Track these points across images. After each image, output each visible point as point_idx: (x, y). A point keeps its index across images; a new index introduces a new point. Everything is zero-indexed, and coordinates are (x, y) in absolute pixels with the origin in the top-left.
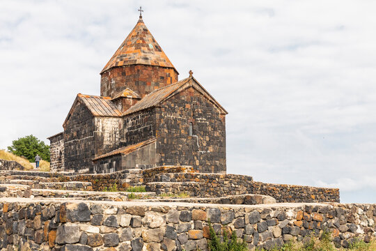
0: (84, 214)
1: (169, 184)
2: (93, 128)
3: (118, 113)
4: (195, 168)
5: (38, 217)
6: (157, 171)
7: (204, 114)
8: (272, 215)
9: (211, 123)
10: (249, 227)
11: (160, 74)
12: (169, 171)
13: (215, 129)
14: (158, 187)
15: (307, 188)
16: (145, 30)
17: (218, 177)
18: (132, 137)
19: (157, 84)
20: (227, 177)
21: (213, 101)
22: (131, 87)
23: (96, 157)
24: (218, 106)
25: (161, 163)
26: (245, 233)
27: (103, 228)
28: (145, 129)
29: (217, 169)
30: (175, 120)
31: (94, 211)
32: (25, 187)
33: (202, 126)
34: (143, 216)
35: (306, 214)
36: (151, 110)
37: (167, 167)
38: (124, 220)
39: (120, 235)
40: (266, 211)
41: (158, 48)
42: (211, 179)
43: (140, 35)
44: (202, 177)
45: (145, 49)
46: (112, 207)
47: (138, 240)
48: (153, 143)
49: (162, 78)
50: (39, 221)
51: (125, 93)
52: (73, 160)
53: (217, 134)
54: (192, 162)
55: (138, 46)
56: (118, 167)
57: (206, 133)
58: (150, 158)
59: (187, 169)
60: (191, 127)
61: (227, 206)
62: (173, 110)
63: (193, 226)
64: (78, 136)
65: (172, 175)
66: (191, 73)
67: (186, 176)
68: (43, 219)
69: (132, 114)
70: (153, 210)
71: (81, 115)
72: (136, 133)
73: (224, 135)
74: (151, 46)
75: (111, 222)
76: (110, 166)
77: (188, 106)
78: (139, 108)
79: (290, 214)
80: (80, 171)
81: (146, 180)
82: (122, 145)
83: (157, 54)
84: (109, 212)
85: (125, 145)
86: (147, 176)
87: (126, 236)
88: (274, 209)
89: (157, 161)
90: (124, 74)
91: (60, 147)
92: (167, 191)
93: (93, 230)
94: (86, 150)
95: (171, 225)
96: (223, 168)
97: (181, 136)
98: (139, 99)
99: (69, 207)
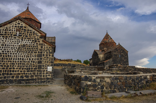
0: (86, 79)
1: (115, 69)
2: (98, 57)
3: (103, 53)
4: (121, 65)
5: (76, 79)
6: (112, 66)
7: (123, 52)
8: (143, 78)
9: (124, 54)
10: (136, 81)
11: (112, 44)
12: (115, 66)
13: (125, 56)
14: (112, 69)
15: (149, 69)
16: (108, 35)
17: (127, 67)
18: (106, 58)
19: (111, 46)
20: (129, 67)
21: (125, 49)
22: (106, 48)
23: (99, 63)
24: (126, 50)
25: (113, 64)
26: (135, 83)
27: (92, 83)
28: (109, 57)
29: (127, 65)
30: (116, 54)
31: (89, 78)
32: (80, 70)
33: (122, 55)
34: (104, 79)
35: (153, 77)
36: (110, 52)
37: (114, 65)
38: (98, 80)
39: (97, 84)
40: (141, 76)
41: (111, 39)
42: (125, 67)
43: (107, 36)
44: (123, 67)
45: (109, 39)
46: (95, 77)
47: (102, 86)
48: (111, 59)
49: (113, 45)
50: (76, 80)
51: (105, 49)
52: (94, 64)
53: (126, 57)
54: (120, 63)
55: (107, 39)
56: (104, 65)
57: (123, 57)
58: (111, 63)
59: (119, 65)
60: (120, 56)
61: (129, 75)
62: (115, 52)
63: (119, 82)
64: (95, 59)
65: (116, 67)
66: (119, 43)
67: (119, 67)
68: (77, 80)
69: (106, 53)
70: (107, 77)
71: (95, 54)
72: (107, 57)
73: (128, 57)
74: (110, 38)
75: (95, 81)
76: (102, 65)
77: (119, 51)
78: (108, 52)
79: (148, 77)
80: (96, 66)
81: (110, 68)
82: (104, 60)
83: (111, 40)
84: (94, 78)
85: (105, 60)
86: (110, 67)
87: (99, 85)
88: (143, 76)
89: (112, 63)
90: (104, 45)
91: (91, 61)
92: (114, 70)
93: (89, 83)
94: (97, 62)
95: (112, 81)
96: (128, 64)
97: (118, 58)
98: (108, 50)
99: (82, 77)
